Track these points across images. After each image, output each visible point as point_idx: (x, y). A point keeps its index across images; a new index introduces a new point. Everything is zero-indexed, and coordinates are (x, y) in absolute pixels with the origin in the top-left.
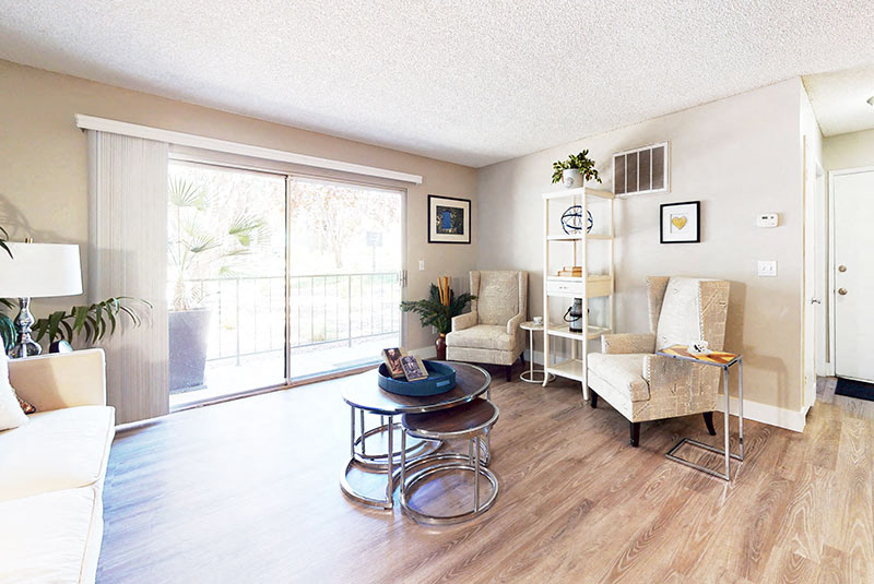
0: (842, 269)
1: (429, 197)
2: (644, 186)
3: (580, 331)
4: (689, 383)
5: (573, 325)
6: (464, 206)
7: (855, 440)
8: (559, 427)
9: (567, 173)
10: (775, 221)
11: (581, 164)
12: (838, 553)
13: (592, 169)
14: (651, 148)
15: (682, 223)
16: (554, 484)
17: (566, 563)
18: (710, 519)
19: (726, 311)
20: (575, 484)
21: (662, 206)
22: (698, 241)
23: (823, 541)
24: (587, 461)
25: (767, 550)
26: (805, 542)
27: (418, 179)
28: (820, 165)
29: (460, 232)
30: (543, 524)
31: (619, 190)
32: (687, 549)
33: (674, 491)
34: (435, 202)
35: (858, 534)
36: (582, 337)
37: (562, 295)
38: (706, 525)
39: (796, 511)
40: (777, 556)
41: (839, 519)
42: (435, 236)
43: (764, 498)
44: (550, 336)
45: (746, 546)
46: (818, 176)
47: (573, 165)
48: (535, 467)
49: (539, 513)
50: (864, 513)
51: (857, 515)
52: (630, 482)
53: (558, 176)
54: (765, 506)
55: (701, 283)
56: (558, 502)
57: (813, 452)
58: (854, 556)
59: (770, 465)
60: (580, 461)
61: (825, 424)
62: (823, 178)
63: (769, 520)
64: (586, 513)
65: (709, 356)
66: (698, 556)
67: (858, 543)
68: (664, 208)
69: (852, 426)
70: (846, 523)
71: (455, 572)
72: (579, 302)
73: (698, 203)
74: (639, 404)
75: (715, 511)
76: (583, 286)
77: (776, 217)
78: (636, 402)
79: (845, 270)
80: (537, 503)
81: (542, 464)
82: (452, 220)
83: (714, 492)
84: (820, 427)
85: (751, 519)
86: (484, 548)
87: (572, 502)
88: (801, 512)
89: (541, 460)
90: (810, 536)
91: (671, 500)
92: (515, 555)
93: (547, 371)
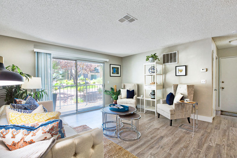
0: (223, 82)
1: (110, 64)
2: (171, 62)
3: (155, 99)
4: (184, 110)
5: (152, 97)
6: (119, 67)
7: (225, 124)
8: (151, 122)
9: (150, 59)
10: (206, 70)
11: (154, 57)
12: (219, 145)
13: (157, 57)
14: (173, 52)
15: (181, 71)
16: (153, 133)
17: (160, 147)
18: (190, 139)
19: (193, 92)
20: (158, 133)
21: (176, 67)
22: (186, 75)
23: (216, 143)
24: (160, 129)
25: (204, 145)
26: (212, 143)
27: (108, 60)
28: (217, 56)
29: (118, 73)
30: (153, 141)
31: (164, 62)
32: (186, 144)
33: (182, 134)
34: (112, 66)
35: (224, 141)
36: (155, 100)
37: (149, 89)
38: (190, 140)
39: (210, 138)
40: (206, 145)
41: (220, 139)
42: (112, 75)
43: (202, 135)
44: (146, 100)
45: (199, 144)
46: (216, 59)
47: (152, 57)
48: (148, 130)
49: (152, 138)
50: (225, 138)
51: (224, 138)
52: (171, 133)
53: (148, 59)
54: (203, 137)
55: (187, 85)
56: (155, 137)
57: (214, 126)
58: (222, 145)
59: (204, 129)
60: (158, 129)
61: (218, 121)
62: (218, 59)
63: (204, 139)
64: (162, 138)
65: (190, 102)
66: (188, 146)
67: (224, 143)
68: (177, 67)
69: (224, 121)
70: (221, 140)
71: (134, 150)
72: (154, 91)
73: (186, 66)
74: (172, 115)
75: (191, 138)
76: (155, 87)
77: (206, 69)
78: (171, 114)
79: (224, 82)
80: (151, 137)
81: (149, 130)
82: (116, 71)
83: (191, 134)
84: (216, 122)
85: (200, 139)
86: (141, 144)
87: (159, 136)
88: (211, 138)
89: (148, 129)
90: (213, 142)
91: (181, 136)
92: (149, 146)
93: (145, 109)
